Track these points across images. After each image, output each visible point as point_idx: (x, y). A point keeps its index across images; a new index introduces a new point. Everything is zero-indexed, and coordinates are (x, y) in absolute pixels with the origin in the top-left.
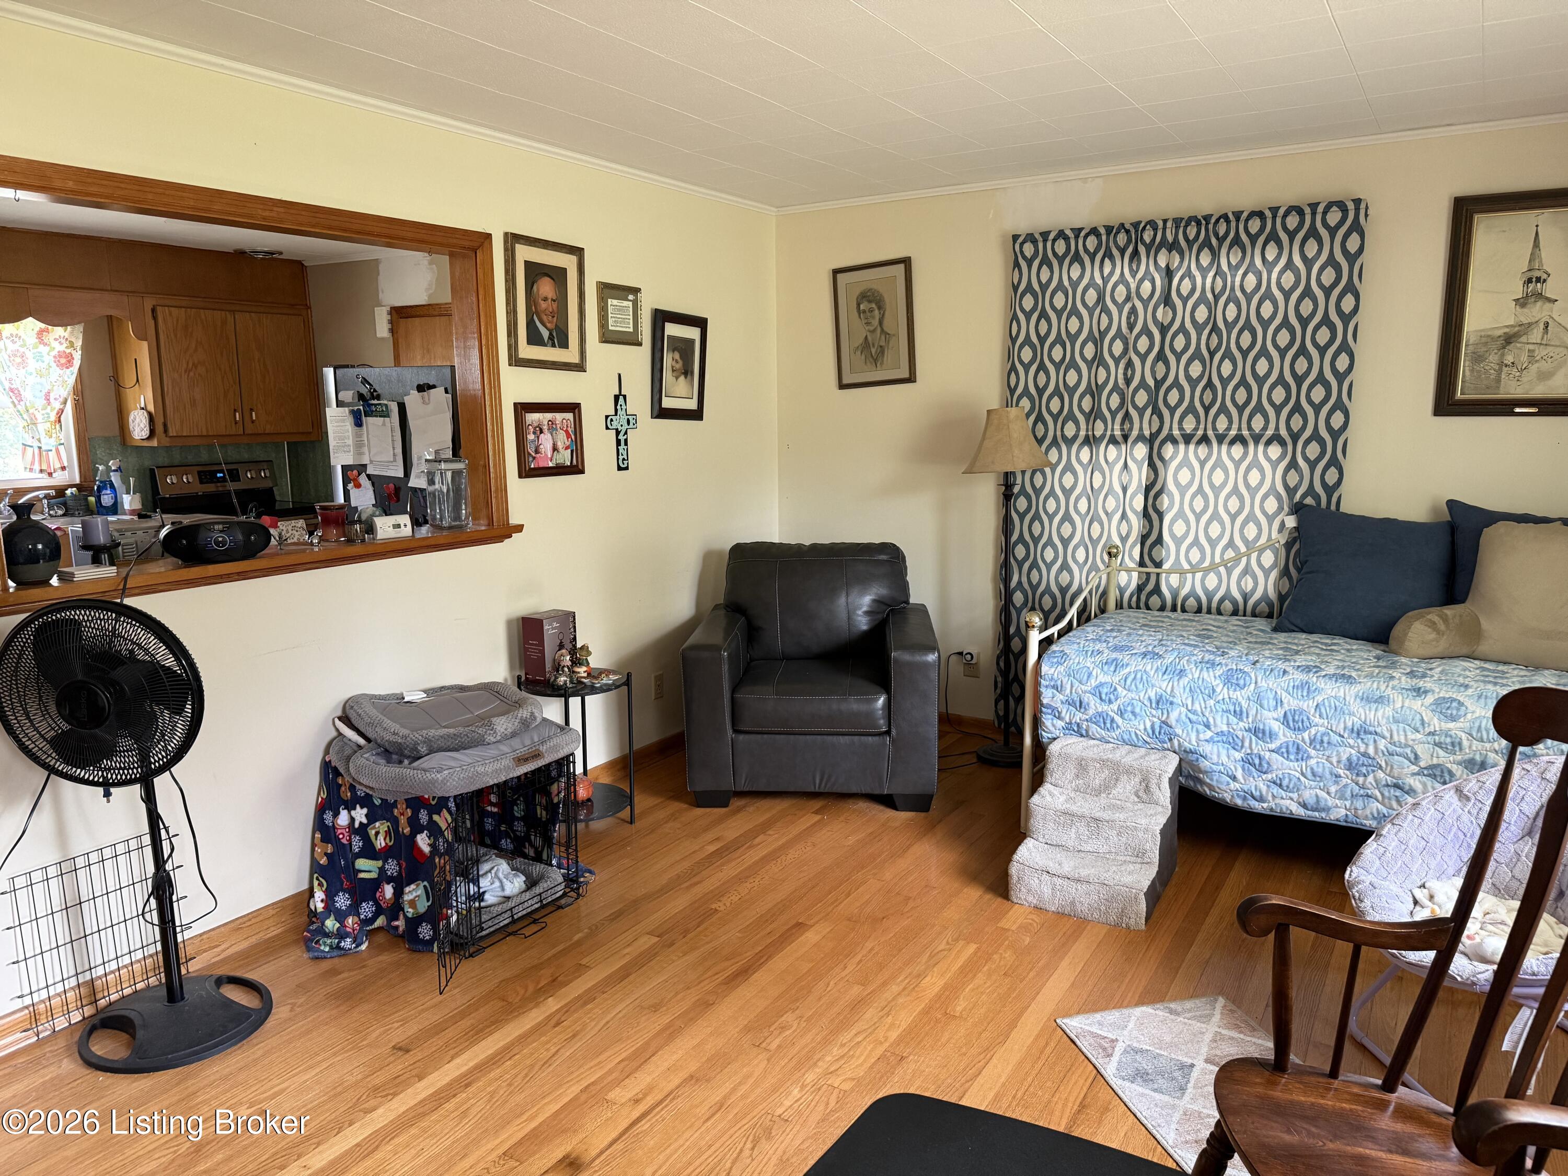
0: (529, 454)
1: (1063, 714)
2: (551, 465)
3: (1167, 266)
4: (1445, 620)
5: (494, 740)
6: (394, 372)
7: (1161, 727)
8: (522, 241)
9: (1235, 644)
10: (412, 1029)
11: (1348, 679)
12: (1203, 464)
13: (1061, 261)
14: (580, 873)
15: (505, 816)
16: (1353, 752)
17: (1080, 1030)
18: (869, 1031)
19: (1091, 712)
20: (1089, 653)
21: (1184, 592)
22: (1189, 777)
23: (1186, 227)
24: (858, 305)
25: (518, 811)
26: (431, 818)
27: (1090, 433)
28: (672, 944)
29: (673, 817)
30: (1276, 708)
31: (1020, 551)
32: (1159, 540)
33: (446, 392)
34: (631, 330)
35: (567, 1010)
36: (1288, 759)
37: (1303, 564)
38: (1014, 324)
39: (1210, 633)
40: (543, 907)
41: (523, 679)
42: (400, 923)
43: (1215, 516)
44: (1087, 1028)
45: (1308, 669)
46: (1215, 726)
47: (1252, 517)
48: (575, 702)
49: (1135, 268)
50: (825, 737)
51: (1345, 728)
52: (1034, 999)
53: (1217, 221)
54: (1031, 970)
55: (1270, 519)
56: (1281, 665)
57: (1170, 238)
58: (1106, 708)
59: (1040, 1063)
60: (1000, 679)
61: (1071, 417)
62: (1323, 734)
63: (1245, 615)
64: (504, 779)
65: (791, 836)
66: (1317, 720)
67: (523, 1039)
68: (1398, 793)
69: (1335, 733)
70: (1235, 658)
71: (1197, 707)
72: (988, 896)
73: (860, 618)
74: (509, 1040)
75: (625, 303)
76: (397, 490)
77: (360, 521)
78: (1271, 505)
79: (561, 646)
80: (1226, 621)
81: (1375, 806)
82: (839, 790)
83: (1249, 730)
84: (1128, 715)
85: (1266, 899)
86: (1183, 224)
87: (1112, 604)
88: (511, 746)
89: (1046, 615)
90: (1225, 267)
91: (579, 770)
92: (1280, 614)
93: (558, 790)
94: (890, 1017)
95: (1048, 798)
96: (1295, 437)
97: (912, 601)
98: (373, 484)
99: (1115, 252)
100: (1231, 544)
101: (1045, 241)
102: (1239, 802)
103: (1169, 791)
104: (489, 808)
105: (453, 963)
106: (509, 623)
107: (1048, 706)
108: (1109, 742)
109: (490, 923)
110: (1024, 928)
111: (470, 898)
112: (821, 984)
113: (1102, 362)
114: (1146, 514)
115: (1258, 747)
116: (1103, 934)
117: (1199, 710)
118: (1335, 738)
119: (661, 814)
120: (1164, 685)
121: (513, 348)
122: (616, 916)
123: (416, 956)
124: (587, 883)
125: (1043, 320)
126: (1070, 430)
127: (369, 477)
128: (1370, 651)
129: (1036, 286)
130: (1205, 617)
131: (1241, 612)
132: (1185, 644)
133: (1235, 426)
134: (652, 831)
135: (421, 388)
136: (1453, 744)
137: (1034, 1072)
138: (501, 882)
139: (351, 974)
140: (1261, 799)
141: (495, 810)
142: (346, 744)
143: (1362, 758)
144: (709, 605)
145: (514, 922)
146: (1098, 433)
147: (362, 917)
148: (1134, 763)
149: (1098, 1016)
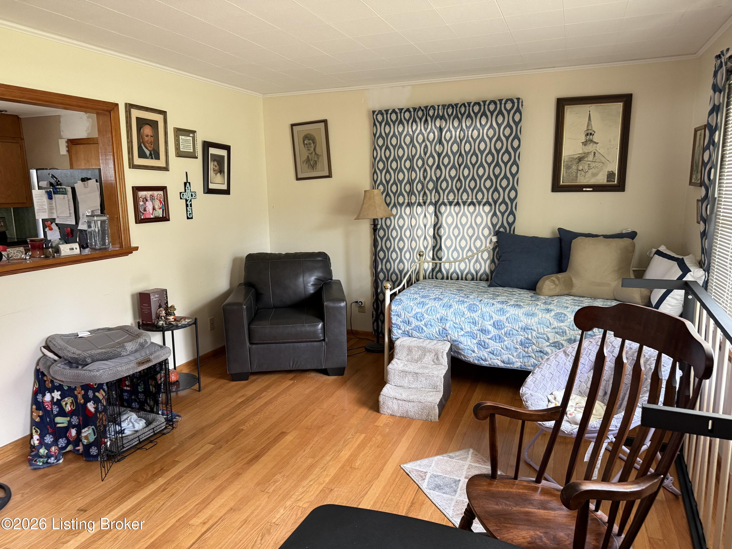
0: (140, 211)
1: (401, 327)
2: (152, 217)
3: (440, 126)
4: (558, 279)
5: (126, 354)
6: (69, 172)
7: (442, 331)
8: (134, 107)
9: (473, 293)
10: (88, 500)
11: (519, 306)
12: (457, 214)
13: (394, 123)
14: (173, 417)
15: (134, 391)
16: (523, 338)
17: (411, 469)
18: (316, 479)
19: (413, 325)
20: (412, 299)
21: (451, 271)
22: (455, 352)
23: (447, 109)
24: (304, 141)
25: (140, 389)
26: (94, 394)
27: (410, 201)
28: (221, 447)
29: (220, 387)
30: (490, 320)
31: (381, 255)
32: (440, 248)
33: (97, 181)
34: (192, 151)
35: (168, 483)
36: (496, 342)
37: (500, 257)
38: (375, 152)
39: (462, 288)
40: (155, 434)
41: (141, 323)
42: (80, 448)
43: (463, 237)
44: (414, 468)
45: (503, 303)
46: (465, 329)
47: (478, 238)
48: (168, 334)
49: (426, 127)
50: (294, 344)
51: (519, 328)
52: (390, 457)
53: (461, 106)
54: (389, 444)
55: (486, 238)
56: (492, 301)
57: (441, 114)
58: (419, 323)
59: (393, 486)
60: (374, 313)
61: (401, 194)
62: (510, 331)
63: (477, 280)
64: (132, 373)
65: (279, 392)
66: (507, 324)
67: (146, 499)
68: (542, 354)
69: (515, 330)
70: (472, 299)
71: (457, 321)
72: (370, 412)
73: (309, 287)
74: (139, 500)
75: (188, 138)
76: (72, 231)
77: (52, 247)
78: (486, 232)
79: (160, 306)
80: (469, 283)
81: (532, 360)
82: (302, 369)
83: (479, 330)
84: (429, 326)
85: (485, 403)
86: (446, 108)
87: (421, 277)
88: (135, 356)
89: (394, 283)
90: (464, 127)
91: (171, 367)
92: (491, 279)
93: (160, 377)
94: (326, 472)
95: (396, 365)
96: (495, 202)
97: (333, 279)
98: (59, 228)
99: (418, 120)
100: (470, 249)
101: (387, 114)
102: (476, 362)
103: (446, 358)
104: (125, 388)
105: (108, 465)
106: (133, 296)
107: (395, 324)
108: (421, 339)
109: (128, 444)
110: (386, 425)
111: (116, 433)
112: (293, 460)
113: (414, 170)
114: (434, 237)
115: (483, 337)
116: (420, 424)
117: (458, 322)
118: (515, 332)
119: (214, 386)
120: (443, 312)
121: (131, 160)
122: (192, 436)
123: (90, 463)
124: (177, 422)
125: (387, 150)
126: (401, 200)
127: (57, 225)
128: (528, 294)
129: (384, 135)
130: (460, 282)
131: (475, 279)
132: (452, 294)
133: (470, 197)
134: (210, 394)
135: (83, 180)
136: (563, 332)
137: (391, 490)
138: (133, 423)
139: (54, 475)
140: (485, 360)
141: (128, 389)
142: (48, 360)
143: (526, 340)
144: (236, 284)
145: (140, 442)
146: (413, 201)
147: (60, 446)
148: (432, 347)
149: (419, 462)
